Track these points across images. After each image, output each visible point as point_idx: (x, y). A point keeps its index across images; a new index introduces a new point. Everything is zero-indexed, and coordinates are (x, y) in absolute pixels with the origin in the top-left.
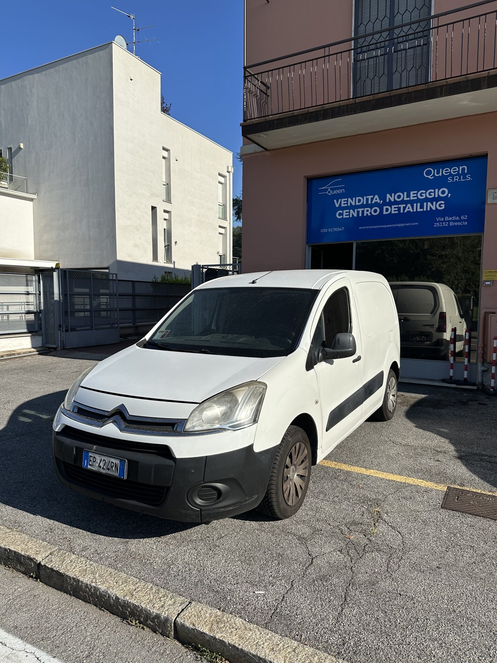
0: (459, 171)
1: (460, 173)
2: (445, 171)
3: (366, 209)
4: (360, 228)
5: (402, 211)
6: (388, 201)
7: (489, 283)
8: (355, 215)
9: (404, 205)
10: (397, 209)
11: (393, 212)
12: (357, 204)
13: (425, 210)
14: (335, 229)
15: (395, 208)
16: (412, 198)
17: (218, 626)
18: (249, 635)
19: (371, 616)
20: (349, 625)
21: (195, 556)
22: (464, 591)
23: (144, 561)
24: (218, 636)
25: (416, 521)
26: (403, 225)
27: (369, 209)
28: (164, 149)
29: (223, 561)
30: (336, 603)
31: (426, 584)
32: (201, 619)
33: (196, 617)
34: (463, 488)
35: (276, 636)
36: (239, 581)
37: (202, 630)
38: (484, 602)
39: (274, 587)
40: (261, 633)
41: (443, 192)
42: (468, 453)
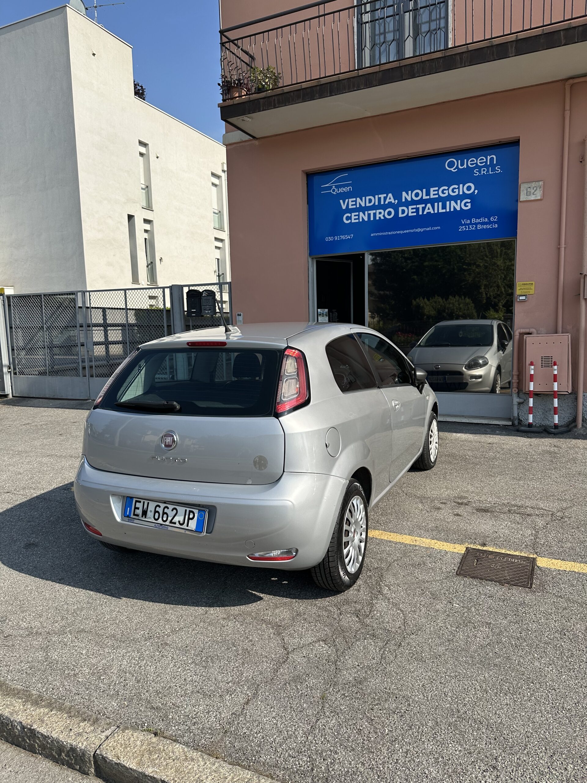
0: (486, 162)
1: (488, 164)
2: (470, 162)
3: (378, 211)
4: (372, 235)
5: (421, 213)
6: (404, 200)
7: (523, 298)
8: (366, 219)
9: (424, 205)
10: (414, 210)
11: (410, 214)
12: (368, 205)
13: (448, 210)
14: (343, 237)
15: (412, 209)
16: (432, 196)
17: (150, 757)
18: (190, 767)
19: (352, 727)
20: (322, 742)
21: (136, 660)
22: (472, 684)
23: (66, 672)
24: (149, 771)
25: (423, 594)
26: (422, 230)
27: (382, 211)
28: (141, 143)
29: (172, 665)
30: (310, 712)
31: (427, 678)
32: (129, 749)
33: (123, 747)
34: (485, 548)
35: (224, 765)
36: (188, 691)
37: (128, 764)
38: (496, 696)
39: (233, 696)
40: (206, 763)
41: (469, 188)
42: (494, 504)
